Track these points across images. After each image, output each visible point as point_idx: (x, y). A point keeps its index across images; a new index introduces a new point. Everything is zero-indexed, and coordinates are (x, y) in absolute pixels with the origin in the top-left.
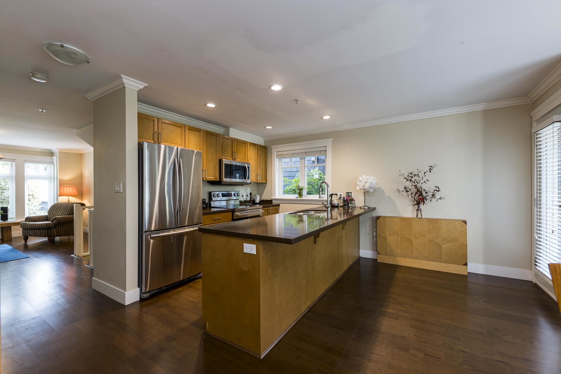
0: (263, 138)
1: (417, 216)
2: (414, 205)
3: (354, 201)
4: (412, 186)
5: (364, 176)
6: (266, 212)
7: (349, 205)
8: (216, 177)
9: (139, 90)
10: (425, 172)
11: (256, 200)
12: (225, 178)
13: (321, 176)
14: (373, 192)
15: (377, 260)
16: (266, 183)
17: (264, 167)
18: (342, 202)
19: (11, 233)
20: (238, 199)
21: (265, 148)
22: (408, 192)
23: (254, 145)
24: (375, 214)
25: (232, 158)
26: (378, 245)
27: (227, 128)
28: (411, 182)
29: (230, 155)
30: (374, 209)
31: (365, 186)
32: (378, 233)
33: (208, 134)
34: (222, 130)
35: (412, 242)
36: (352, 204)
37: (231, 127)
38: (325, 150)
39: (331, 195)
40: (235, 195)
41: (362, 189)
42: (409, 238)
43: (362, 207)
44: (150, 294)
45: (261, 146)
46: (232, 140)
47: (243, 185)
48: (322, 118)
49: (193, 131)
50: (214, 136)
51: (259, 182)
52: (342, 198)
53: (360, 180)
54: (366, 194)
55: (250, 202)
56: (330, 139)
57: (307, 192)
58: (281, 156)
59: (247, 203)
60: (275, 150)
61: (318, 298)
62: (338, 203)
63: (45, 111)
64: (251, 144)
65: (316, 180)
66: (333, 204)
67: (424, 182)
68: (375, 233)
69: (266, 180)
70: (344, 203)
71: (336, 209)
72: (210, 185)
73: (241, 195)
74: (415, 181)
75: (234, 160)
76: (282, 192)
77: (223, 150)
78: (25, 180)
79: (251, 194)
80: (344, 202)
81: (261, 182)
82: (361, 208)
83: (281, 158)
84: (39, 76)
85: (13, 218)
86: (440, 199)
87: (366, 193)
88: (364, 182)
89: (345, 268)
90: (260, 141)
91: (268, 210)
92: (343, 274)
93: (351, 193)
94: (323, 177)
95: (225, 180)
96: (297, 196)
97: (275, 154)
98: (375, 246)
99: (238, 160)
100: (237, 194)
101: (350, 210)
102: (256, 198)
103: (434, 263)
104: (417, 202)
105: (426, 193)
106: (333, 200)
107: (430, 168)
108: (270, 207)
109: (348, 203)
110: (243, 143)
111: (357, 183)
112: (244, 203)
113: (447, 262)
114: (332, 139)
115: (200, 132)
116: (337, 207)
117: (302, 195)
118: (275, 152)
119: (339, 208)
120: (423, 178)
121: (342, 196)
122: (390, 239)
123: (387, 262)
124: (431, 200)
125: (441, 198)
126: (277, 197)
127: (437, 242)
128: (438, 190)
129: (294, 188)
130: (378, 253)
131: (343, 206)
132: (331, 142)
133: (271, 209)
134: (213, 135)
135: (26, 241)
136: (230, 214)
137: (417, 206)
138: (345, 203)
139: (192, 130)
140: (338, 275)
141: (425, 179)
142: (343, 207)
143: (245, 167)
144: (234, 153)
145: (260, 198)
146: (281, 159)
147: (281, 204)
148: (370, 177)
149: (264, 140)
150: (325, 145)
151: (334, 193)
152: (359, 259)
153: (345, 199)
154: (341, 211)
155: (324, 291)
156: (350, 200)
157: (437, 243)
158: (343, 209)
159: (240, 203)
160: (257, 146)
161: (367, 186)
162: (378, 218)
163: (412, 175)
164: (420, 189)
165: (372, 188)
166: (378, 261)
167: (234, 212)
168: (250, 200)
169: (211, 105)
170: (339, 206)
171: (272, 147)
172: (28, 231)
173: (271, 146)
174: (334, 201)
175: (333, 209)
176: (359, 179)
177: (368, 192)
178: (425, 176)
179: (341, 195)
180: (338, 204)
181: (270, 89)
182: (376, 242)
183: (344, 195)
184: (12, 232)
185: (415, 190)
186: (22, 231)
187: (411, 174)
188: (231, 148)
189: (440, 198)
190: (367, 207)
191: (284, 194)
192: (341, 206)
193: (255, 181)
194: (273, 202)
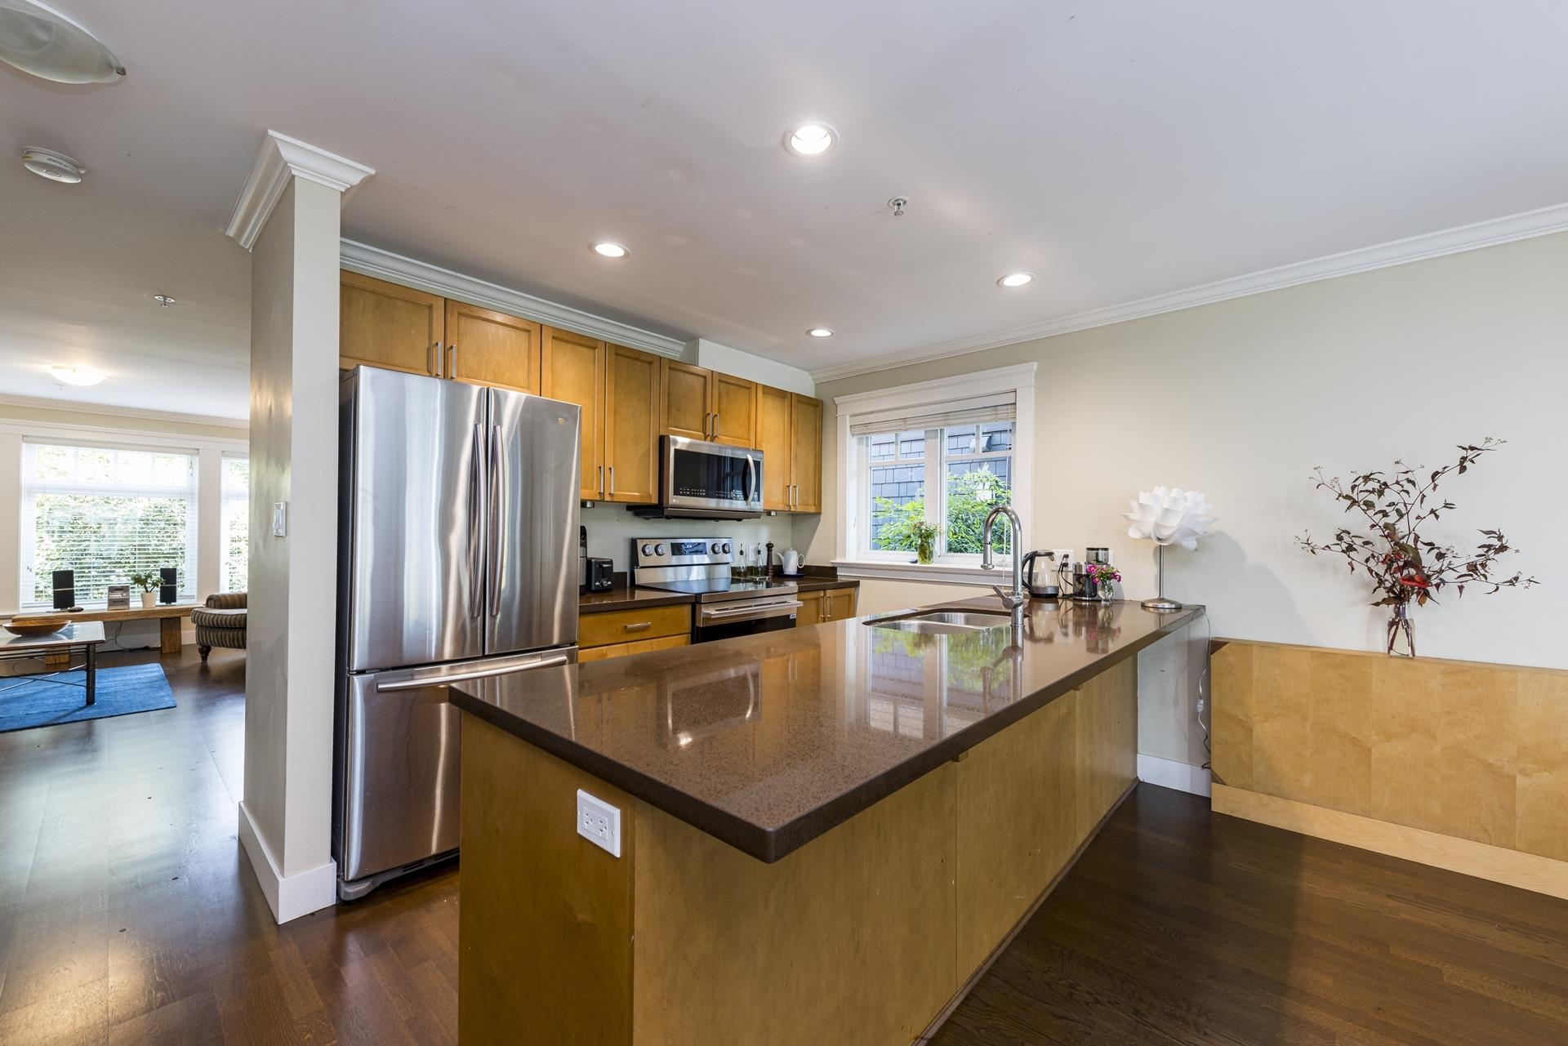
0: (811, 374)
1: (1391, 648)
2: (1377, 604)
3: (1119, 580)
4: (1373, 526)
5: (1160, 491)
6: (813, 605)
7: (1096, 595)
8: (649, 494)
9: (347, 190)
10: (1437, 473)
11: (787, 565)
12: (675, 494)
13: (999, 493)
14: (1196, 550)
15: (1208, 801)
16: (819, 513)
17: (811, 463)
18: (1071, 579)
19: (180, 634)
20: (727, 563)
21: (816, 406)
22: (1352, 554)
23: (780, 394)
24: (1203, 631)
25: (704, 432)
26: (1215, 749)
27: (691, 340)
28: (1371, 512)
29: (698, 423)
30: (1199, 610)
31: (1164, 527)
32: (1214, 703)
33: (622, 355)
34: (677, 348)
35: (1370, 750)
36: (1110, 589)
37: (702, 338)
38: (1011, 404)
39: (1032, 558)
40: (716, 549)
41: (1149, 538)
42: (1354, 735)
43: (1150, 605)
44: (372, 883)
45: (802, 400)
46: (705, 377)
47: (740, 520)
48: (998, 281)
49: (570, 346)
50: (642, 361)
51: (793, 509)
52: (1071, 568)
53: (1142, 506)
54: (1165, 556)
55: (765, 570)
56: (1031, 363)
57: (950, 545)
58: (863, 430)
59: (757, 574)
60: (847, 410)
61: (966, 986)
62: (1057, 585)
63: (173, 301)
64: (770, 391)
65: (980, 508)
66: (1038, 588)
67: (1433, 512)
68: (1202, 702)
69: (818, 504)
70: (1080, 587)
71: (1049, 607)
72: (637, 519)
73: (736, 550)
74: (1388, 509)
75: (709, 438)
76: (867, 542)
77: (673, 408)
78: (223, 501)
79: (769, 547)
80: (1080, 583)
81: (800, 509)
82: (1143, 606)
83: (865, 434)
84: (44, 159)
85: (191, 597)
86: (1513, 582)
87: (1164, 551)
88: (1158, 511)
89: (1082, 831)
90: (803, 384)
91: (817, 599)
92: (1075, 860)
93: (1106, 549)
94: (1003, 495)
95: (674, 500)
96: (915, 555)
97: (845, 422)
98: (1205, 752)
99: (724, 439)
100: (724, 545)
101: (1101, 613)
102: (787, 561)
103: (1473, 845)
104: (1394, 593)
105: (1440, 556)
106: (1037, 574)
107: (1464, 453)
108: (824, 590)
109: (1095, 585)
110: (743, 387)
111: (1132, 516)
112: (745, 574)
113: (1536, 848)
114: (1035, 365)
115: (594, 349)
116: (1052, 598)
117: (931, 553)
118: (848, 416)
119: (1060, 601)
120: (1424, 496)
121: (1071, 562)
122: (1268, 731)
123: (1253, 817)
124: (1461, 588)
125: (1516, 579)
126: (852, 557)
127: (1491, 761)
128: (1496, 543)
129: (906, 532)
130: (1215, 779)
131: (1076, 596)
132: (1033, 373)
133: (828, 595)
134: (637, 359)
135: (205, 658)
136: (686, 610)
137: (1392, 606)
138: (1084, 585)
139: (566, 342)
140: (1055, 865)
141: (1434, 500)
142: (1075, 599)
143: (747, 461)
144: (710, 419)
145: (800, 560)
146: (867, 438)
147: (862, 582)
148: (1185, 491)
149: (814, 380)
150: (1011, 388)
151: (1040, 549)
152: (1136, 789)
153: (1084, 572)
154: (1067, 612)
155: (995, 945)
156: (1102, 575)
157: (1489, 767)
158: (1074, 604)
159: (733, 574)
160: (789, 396)
161: (1172, 527)
162: (1216, 645)
163: (1370, 483)
164: (1411, 543)
165: (1193, 533)
166: (1214, 809)
167: (697, 606)
168: (767, 567)
169: (610, 250)
170: (1060, 594)
171: (838, 400)
172: (207, 632)
173: (835, 399)
174: (1040, 577)
175: (1036, 604)
176: (1137, 499)
177: (1173, 547)
178: (1434, 488)
179: (1066, 556)
180: (1057, 589)
181: (788, 152)
182: (1208, 737)
183: (1078, 557)
184: (182, 632)
185: (1384, 547)
186: (194, 631)
187: (1367, 479)
188: (700, 402)
189: (1511, 581)
190: (1171, 602)
191: (876, 547)
192: (1066, 597)
193: (781, 507)
194: (838, 574)
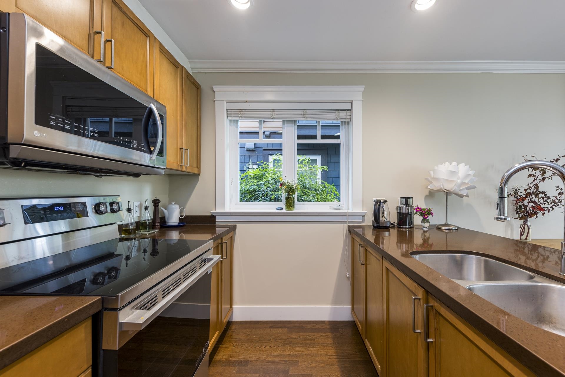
11: (170, 217)
17: (195, 133)
20: (115, 223)
21: (198, 88)
23: (174, 62)
38: (348, 110)
40: (102, 208)
58: (238, 114)
60: (224, 97)
69: (198, 166)
71: (387, 233)
73: (124, 207)
76: (237, 196)
79: (156, 202)
93: (412, 198)
96: (280, 205)
97: (222, 106)
100: (112, 204)
102: (170, 214)
118: (225, 103)
126: (228, 207)
132: (361, 93)
137: (522, 220)
143: (151, 111)
145: (181, 212)
147: (238, 226)
150: (349, 99)
159: (120, 233)
160: (180, 68)
168: (154, 220)
171: (215, 88)
173: (213, 87)
192: (394, 227)
193: (175, 166)
194: (217, 221)
